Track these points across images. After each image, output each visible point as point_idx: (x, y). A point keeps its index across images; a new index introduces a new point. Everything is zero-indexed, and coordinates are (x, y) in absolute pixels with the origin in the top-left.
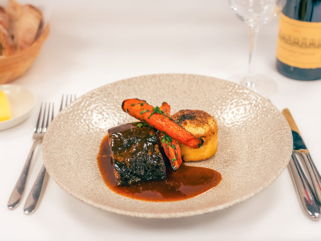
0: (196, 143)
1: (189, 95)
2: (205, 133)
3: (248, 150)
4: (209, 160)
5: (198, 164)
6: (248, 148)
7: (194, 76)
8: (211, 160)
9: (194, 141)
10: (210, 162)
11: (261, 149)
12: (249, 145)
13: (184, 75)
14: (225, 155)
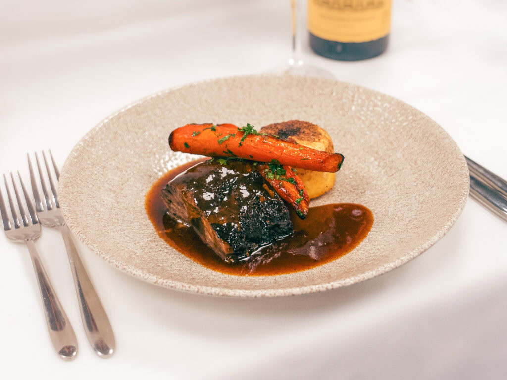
0: (336, 162)
1: (238, 109)
2: (326, 149)
3: (377, 163)
4: (331, 193)
5: (320, 201)
6: (375, 160)
7: (234, 79)
8: (333, 192)
9: (333, 160)
10: (335, 194)
11: (399, 155)
12: (374, 157)
13: (217, 82)
14: (347, 179)
